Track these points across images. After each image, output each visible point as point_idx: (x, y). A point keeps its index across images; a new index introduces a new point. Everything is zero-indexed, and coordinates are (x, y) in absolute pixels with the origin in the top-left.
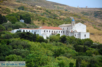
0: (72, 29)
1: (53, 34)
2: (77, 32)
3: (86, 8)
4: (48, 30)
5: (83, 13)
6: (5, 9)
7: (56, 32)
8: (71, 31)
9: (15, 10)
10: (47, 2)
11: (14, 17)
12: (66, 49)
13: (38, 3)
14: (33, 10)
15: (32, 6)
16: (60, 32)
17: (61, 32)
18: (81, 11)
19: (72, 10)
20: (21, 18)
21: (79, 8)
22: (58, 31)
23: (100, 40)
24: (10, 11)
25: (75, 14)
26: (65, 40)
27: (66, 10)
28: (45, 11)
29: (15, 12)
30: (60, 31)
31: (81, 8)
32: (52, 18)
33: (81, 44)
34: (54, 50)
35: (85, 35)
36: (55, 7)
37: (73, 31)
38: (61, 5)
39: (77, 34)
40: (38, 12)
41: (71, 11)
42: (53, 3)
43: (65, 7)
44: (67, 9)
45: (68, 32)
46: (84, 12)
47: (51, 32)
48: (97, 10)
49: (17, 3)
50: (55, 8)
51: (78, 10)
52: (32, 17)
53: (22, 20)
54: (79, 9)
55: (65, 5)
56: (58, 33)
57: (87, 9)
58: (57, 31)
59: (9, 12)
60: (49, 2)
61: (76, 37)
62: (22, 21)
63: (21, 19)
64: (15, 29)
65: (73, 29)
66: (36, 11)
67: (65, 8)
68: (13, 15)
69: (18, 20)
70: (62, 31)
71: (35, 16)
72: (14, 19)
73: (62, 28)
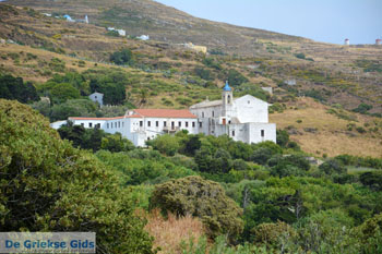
0: (223, 115)
1: (166, 131)
2: (238, 123)
3: (376, 46)
4: (153, 121)
5: (360, 63)
6: (49, 62)
7: (176, 125)
8: (221, 122)
9: (82, 64)
10: (233, 30)
11: (69, 86)
12: (168, 167)
13: (199, 33)
14: (160, 60)
15: (157, 46)
16: (190, 125)
17: (194, 125)
18: (355, 58)
19: (320, 56)
20: (95, 87)
21: (351, 46)
22: (183, 121)
23: (331, 149)
24: (63, 66)
25: (312, 68)
26: (195, 148)
27: (301, 56)
28: (201, 64)
29: (80, 70)
30: (190, 122)
31: (358, 46)
32: (199, 84)
33: (246, 156)
34: (132, 170)
35: (262, 132)
36: (257, 48)
37: (228, 120)
38: (281, 37)
39: (237, 129)
40: (178, 65)
41: (317, 59)
42: (253, 32)
43: (296, 47)
44: (304, 52)
45: (212, 123)
46: (364, 61)
47: (161, 124)
49: (107, 40)
50: (258, 51)
51: (343, 54)
52: (131, 83)
53: (96, 94)
54: (350, 50)
55: (298, 38)
56: (183, 127)
57: (377, 50)
58: (180, 123)
59: (62, 71)
60: (241, 28)
61: (235, 139)
62: (98, 97)
63: (93, 92)
64: (57, 119)
65: (227, 113)
66: (171, 64)
67: (298, 48)
68: (67, 80)
69: (83, 94)
70: (195, 120)
71: (143, 79)
72: (68, 91)
73: (200, 112)
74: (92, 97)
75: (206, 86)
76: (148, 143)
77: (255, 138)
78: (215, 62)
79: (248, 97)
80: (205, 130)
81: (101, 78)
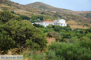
3: (82, 11)
6: (32, 14)
7: (51, 24)
9: (36, 14)
11: (35, 18)
12: (50, 30)
13: (55, 9)
14: (49, 14)
15: (48, 11)
20: (38, 18)
21: (78, 11)
23: (75, 27)
26: (54, 27)
29: (36, 15)
30: (53, 23)
33: (62, 28)
34: (44, 30)
38: (68, 10)
39: (60, 24)
40: (51, 14)
41: (73, 13)
43: (70, 11)
45: (57, 23)
46: (80, 14)
47: (49, 24)
48: (88, 12)
50: (64, 12)
51: (77, 13)
52: (44, 17)
61: (60, 26)
62: (39, 19)
64: (33, 23)
65: (59, 22)
69: (37, 19)
73: (55, 22)
74: (38, 19)
75: (56, 18)
76: (47, 26)
77: (63, 26)
78: (57, 14)
79: (62, 19)
80: (55, 24)
81: (39, 16)
